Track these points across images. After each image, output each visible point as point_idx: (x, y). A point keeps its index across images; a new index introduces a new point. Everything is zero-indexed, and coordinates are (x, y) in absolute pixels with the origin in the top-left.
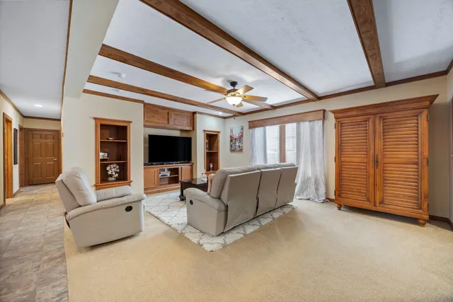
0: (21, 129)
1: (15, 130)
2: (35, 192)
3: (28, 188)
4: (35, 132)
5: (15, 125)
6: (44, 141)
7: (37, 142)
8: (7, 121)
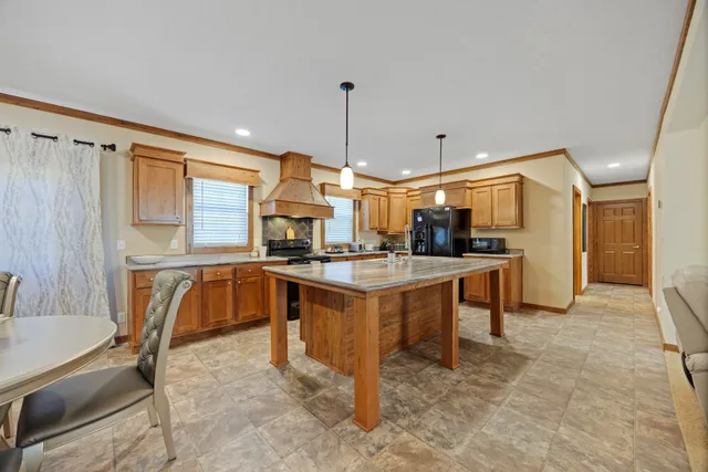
0: (590, 203)
1: (584, 205)
2: (608, 293)
3: (598, 286)
4: (606, 207)
5: (584, 200)
6: (618, 218)
7: (610, 219)
8: (577, 195)
